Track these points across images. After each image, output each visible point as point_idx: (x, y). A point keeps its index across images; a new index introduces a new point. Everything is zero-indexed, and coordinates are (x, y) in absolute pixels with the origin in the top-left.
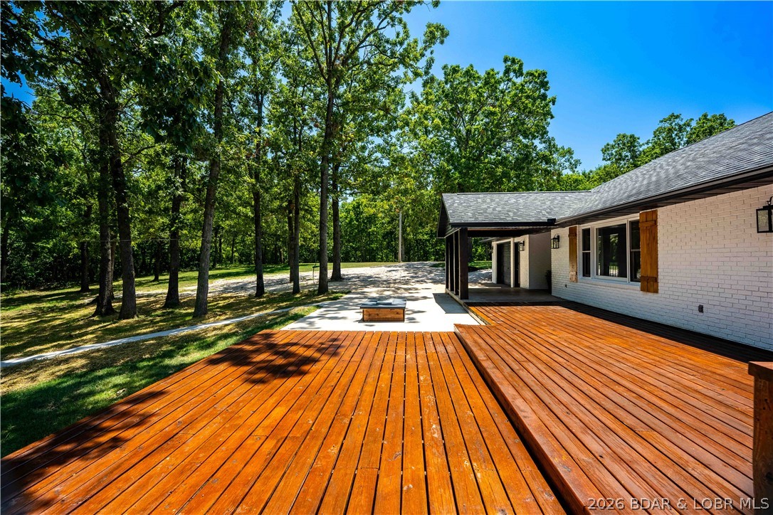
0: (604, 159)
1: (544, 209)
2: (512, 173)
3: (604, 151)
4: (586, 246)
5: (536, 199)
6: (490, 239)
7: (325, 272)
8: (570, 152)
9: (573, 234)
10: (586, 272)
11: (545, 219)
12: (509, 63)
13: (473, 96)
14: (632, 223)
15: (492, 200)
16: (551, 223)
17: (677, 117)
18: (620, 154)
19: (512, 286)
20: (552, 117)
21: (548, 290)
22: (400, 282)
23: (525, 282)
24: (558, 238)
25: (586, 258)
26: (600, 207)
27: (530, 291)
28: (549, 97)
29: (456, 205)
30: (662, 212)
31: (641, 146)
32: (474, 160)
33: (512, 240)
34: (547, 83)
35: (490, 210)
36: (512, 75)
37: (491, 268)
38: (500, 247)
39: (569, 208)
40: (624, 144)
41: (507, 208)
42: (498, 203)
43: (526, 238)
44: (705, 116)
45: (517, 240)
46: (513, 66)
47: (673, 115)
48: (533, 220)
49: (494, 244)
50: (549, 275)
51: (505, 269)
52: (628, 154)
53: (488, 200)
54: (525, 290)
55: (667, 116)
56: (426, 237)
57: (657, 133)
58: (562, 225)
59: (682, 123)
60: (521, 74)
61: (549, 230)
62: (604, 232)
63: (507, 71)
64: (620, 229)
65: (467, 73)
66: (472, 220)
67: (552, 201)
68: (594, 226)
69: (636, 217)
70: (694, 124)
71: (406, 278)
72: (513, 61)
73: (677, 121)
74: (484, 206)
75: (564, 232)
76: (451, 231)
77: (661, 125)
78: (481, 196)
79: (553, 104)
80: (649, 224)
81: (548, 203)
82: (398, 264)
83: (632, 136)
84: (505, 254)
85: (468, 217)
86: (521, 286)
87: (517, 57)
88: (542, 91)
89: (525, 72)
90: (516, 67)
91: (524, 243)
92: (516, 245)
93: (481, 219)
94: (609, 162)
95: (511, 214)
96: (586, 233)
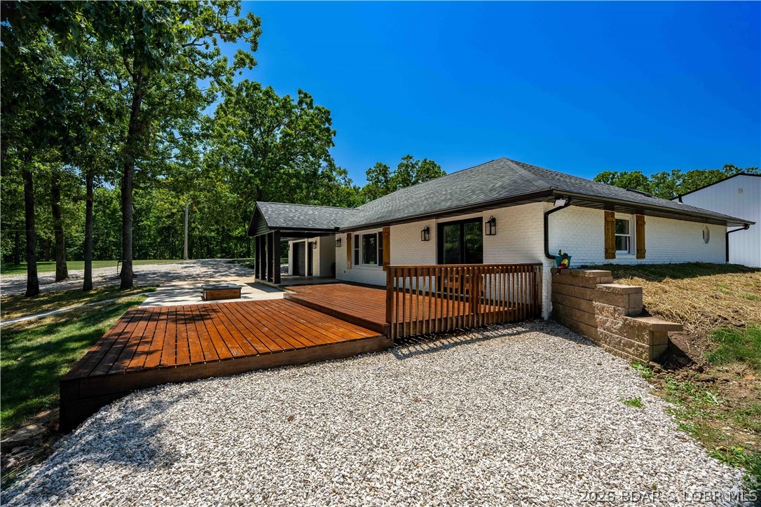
0: (367, 180)
1: (332, 220)
2: (304, 185)
3: (368, 173)
4: (357, 246)
5: (326, 212)
6: (289, 238)
7: (129, 267)
8: (345, 172)
9: (349, 237)
10: (357, 262)
11: (332, 227)
12: (303, 96)
13: (271, 113)
14: (380, 233)
15: (296, 211)
16: (337, 230)
17: (411, 158)
18: (378, 178)
19: (306, 275)
20: (333, 145)
21: (334, 276)
22: (204, 277)
23: (316, 270)
24: (340, 240)
25: (357, 252)
26: (363, 223)
27: (320, 278)
28: (332, 130)
29: (269, 212)
30: (392, 228)
31: (390, 174)
32: (272, 170)
33: (306, 241)
34: (331, 120)
35: (296, 218)
36: (304, 106)
37: (287, 263)
38: (295, 246)
39: (347, 220)
40: (380, 171)
41: (307, 217)
42: (300, 213)
43: (317, 239)
44: (425, 160)
45: (310, 240)
46: (305, 99)
47: (408, 156)
48: (325, 227)
49: (291, 243)
50: (333, 266)
51: (300, 263)
52: (383, 178)
53: (293, 210)
54: (317, 278)
55: (405, 156)
56: (213, 234)
57: (400, 166)
58: (343, 232)
59: (413, 163)
60: (312, 108)
61: (334, 234)
62: (367, 237)
63: (301, 102)
64: (374, 236)
65: (267, 93)
66: (284, 225)
67: (336, 214)
68: (361, 233)
69: (381, 230)
70: (420, 164)
71: (209, 273)
72: (306, 95)
73: (411, 160)
74: (291, 215)
75: (344, 236)
76: (264, 232)
77: (402, 161)
78: (288, 206)
79: (335, 135)
80: (386, 234)
81: (334, 215)
82: (185, 261)
83: (385, 166)
84: (300, 251)
85: (281, 223)
86: (314, 275)
87: (309, 94)
88: (327, 125)
89: (314, 107)
90: (308, 100)
91: (316, 243)
92: (310, 245)
93: (291, 225)
94: (371, 182)
95: (311, 222)
96: (357, 237)
